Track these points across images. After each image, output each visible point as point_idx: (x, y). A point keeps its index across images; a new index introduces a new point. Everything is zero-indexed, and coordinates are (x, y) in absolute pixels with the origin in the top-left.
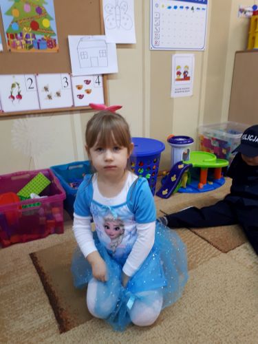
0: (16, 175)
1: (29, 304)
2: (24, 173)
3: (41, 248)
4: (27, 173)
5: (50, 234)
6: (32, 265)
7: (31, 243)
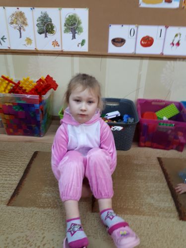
0: (156, 101)
1: (157, 190)
2: (161, 101)
3: (165, 156)
4: (164, 101)
5: (172, 149)
6: (159, 165)
7: (159, 151)
